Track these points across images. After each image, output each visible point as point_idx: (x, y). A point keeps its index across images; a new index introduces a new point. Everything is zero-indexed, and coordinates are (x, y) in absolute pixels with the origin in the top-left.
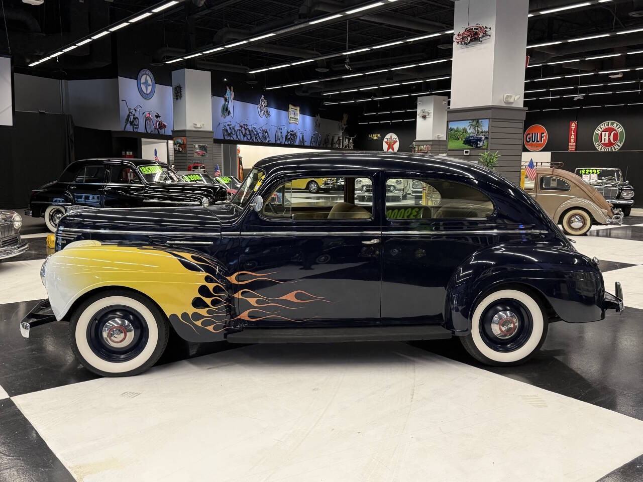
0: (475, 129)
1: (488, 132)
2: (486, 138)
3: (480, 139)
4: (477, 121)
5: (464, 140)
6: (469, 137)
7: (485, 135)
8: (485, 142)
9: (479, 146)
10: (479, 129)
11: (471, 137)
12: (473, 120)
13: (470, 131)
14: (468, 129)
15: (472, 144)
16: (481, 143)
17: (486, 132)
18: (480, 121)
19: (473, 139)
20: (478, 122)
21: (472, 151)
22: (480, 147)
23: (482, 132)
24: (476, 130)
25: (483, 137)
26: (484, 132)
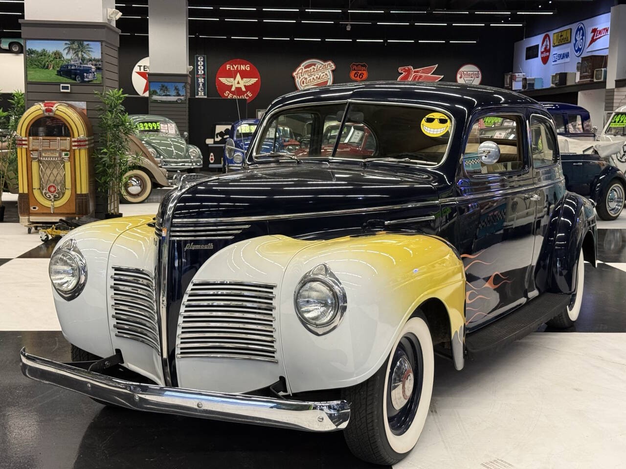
0: (77, 55)
1: (101, 60)
2: (98, 69)
3: (89, 70)
4: (80, 42)
5: (58, 69)
6: (67, 66)
7: (96, 65)
8: (98, 76)
9: (86, 79)
10: (85, 55)
11: (71, 65)
12: (73, 41)
13: (68, 56)
14: (64, 53)
15: (73, 76)
16: (90, 76)
17: (98, 61)
18: (86, 43)
19: (75, 69)
20: (82, 45)
21: (73, 87)
22: (89, 81)
23: (90, 60)
24: (80, 56)
25: (93, 67)
26: (95, 60)
